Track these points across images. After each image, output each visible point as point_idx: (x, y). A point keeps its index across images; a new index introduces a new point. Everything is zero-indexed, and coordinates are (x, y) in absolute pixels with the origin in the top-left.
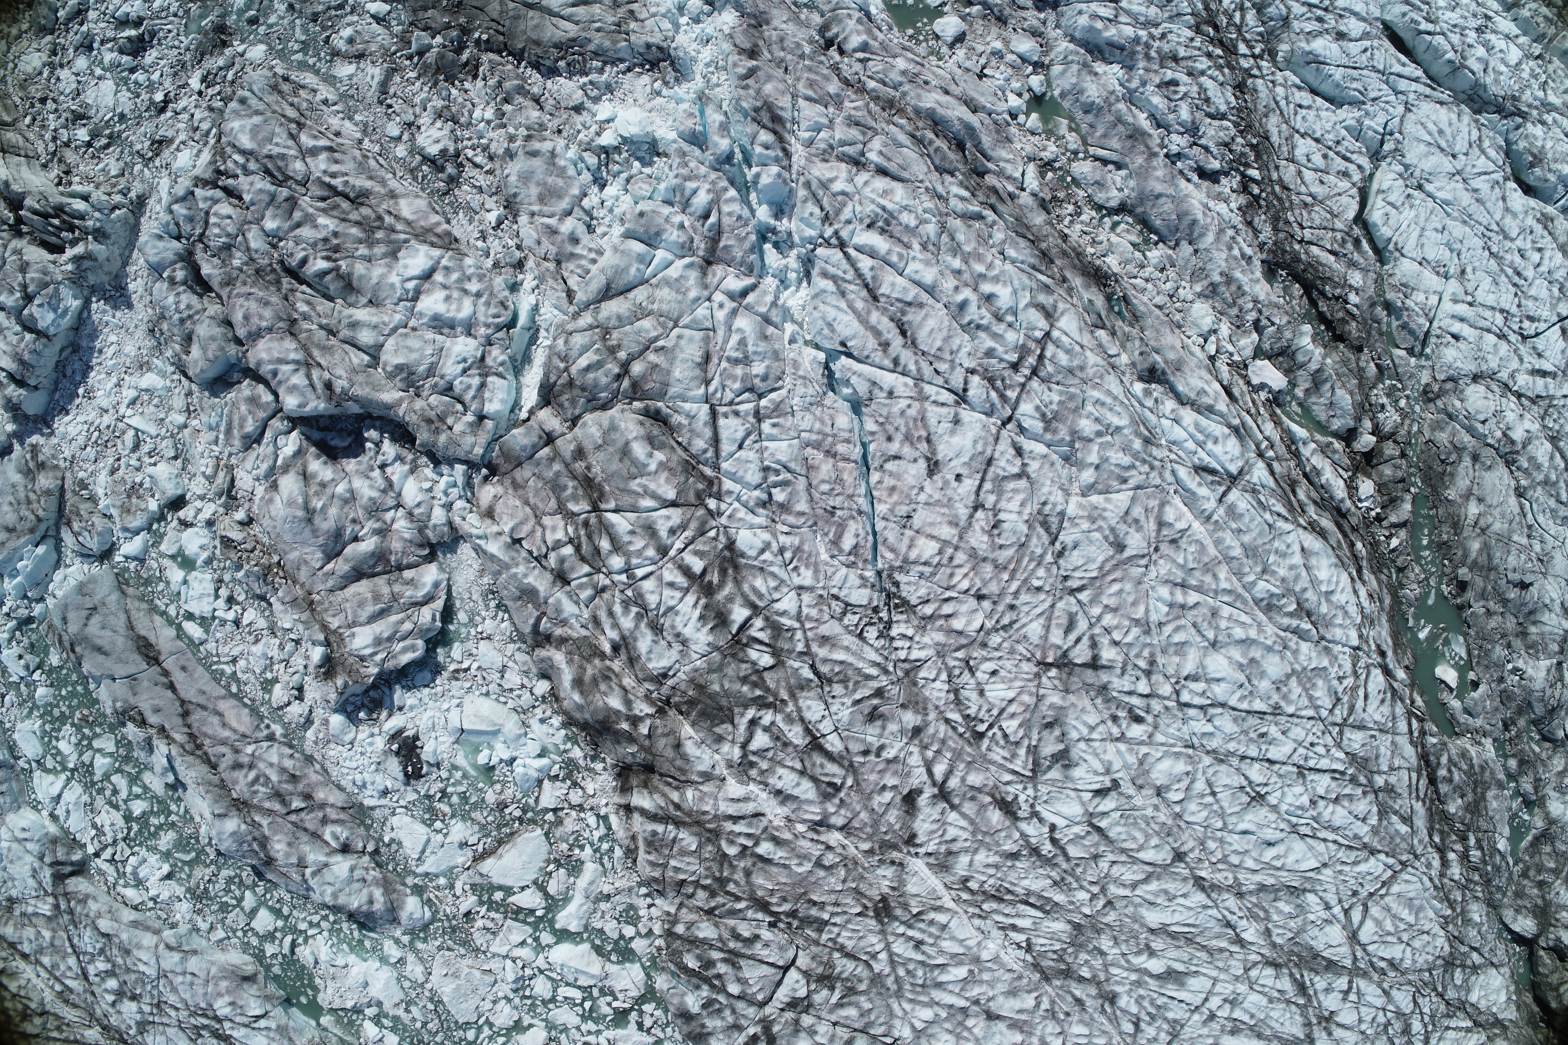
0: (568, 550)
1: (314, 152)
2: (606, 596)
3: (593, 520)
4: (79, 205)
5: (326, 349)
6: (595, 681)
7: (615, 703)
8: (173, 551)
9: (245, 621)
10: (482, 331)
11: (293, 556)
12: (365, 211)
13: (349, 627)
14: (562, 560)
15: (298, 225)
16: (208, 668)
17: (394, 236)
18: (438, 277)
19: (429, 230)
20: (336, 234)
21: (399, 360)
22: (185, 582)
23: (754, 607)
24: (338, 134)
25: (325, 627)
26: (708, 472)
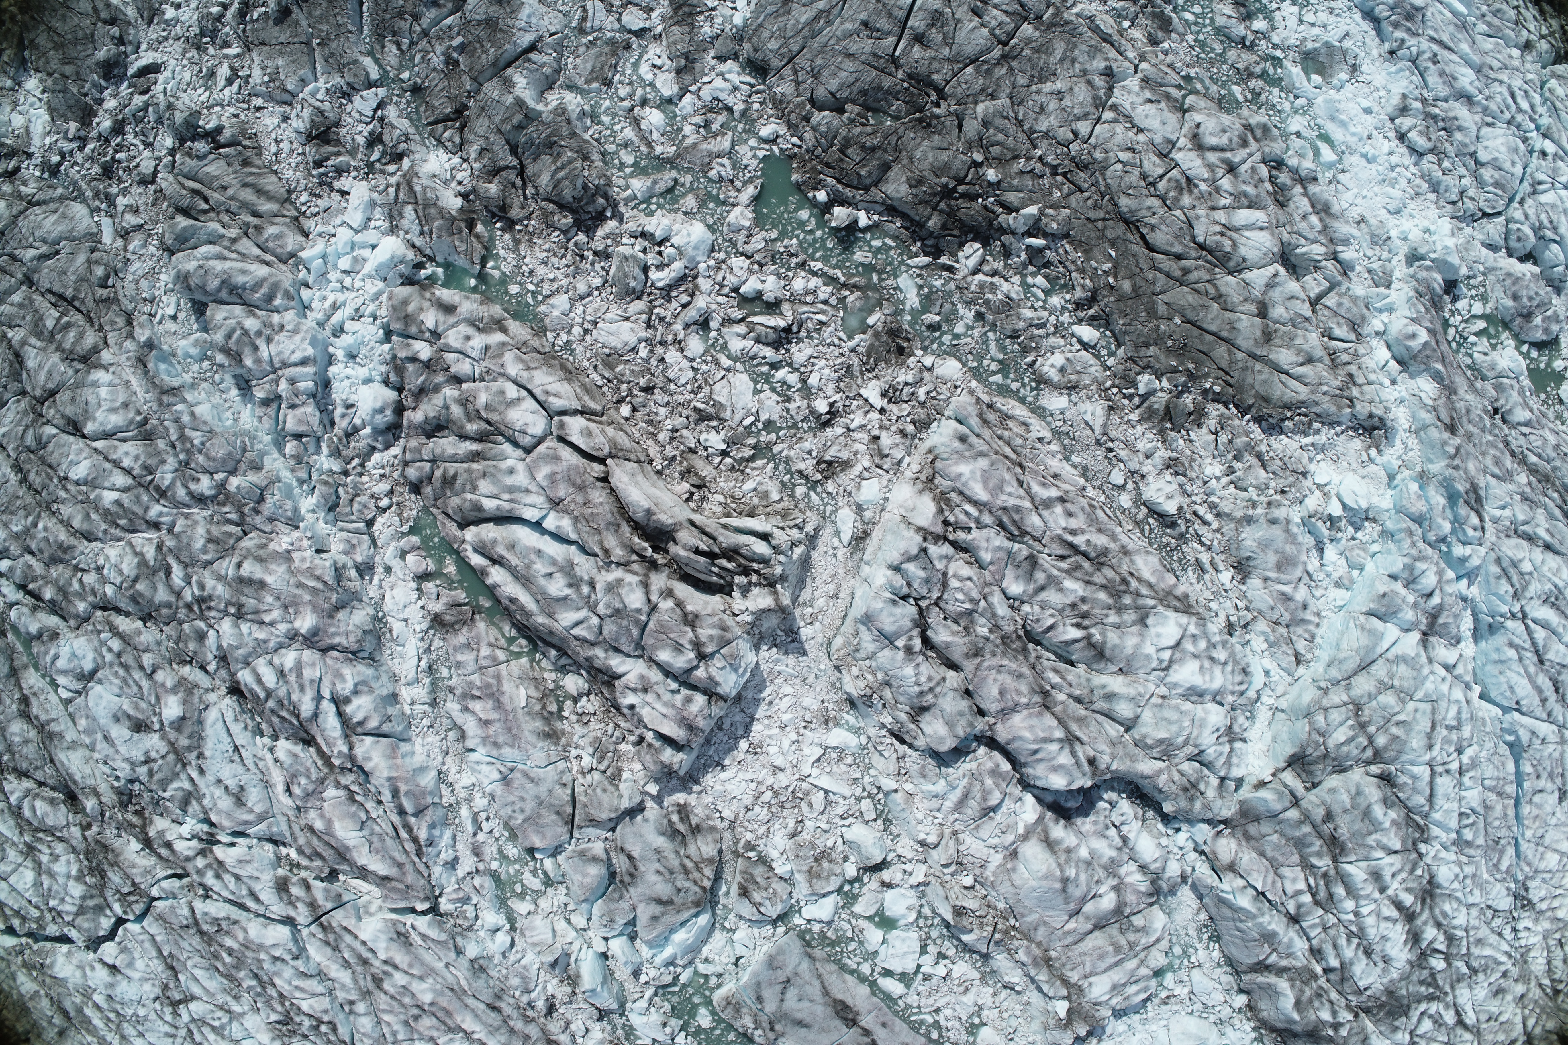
0: (1307, 898)
1: (1048, 504)
2: (1332, 932)
3: (1332, 872)
4: (761, 548)
5: (1081, 720)
6: (1310, 1001)
7: (1325, 1015)
8: (871, 911)
9: (955, 975)
10: (1230, 699)
11: (1032, 918)
12: (1109, 573)
13: (1086, 977)
14: (1299, 906)
15: (1042, 588)
16: (905, 1019)
17: (1141, 601)
18: (1188, 646)
19: (1169, 593)
20: (1083, 600)
21: (1162, 735)
22: (884, 941)
23: (1439, 925)
24: (1056, 476)
25: (1065, 982)
26: (1422, 822)
